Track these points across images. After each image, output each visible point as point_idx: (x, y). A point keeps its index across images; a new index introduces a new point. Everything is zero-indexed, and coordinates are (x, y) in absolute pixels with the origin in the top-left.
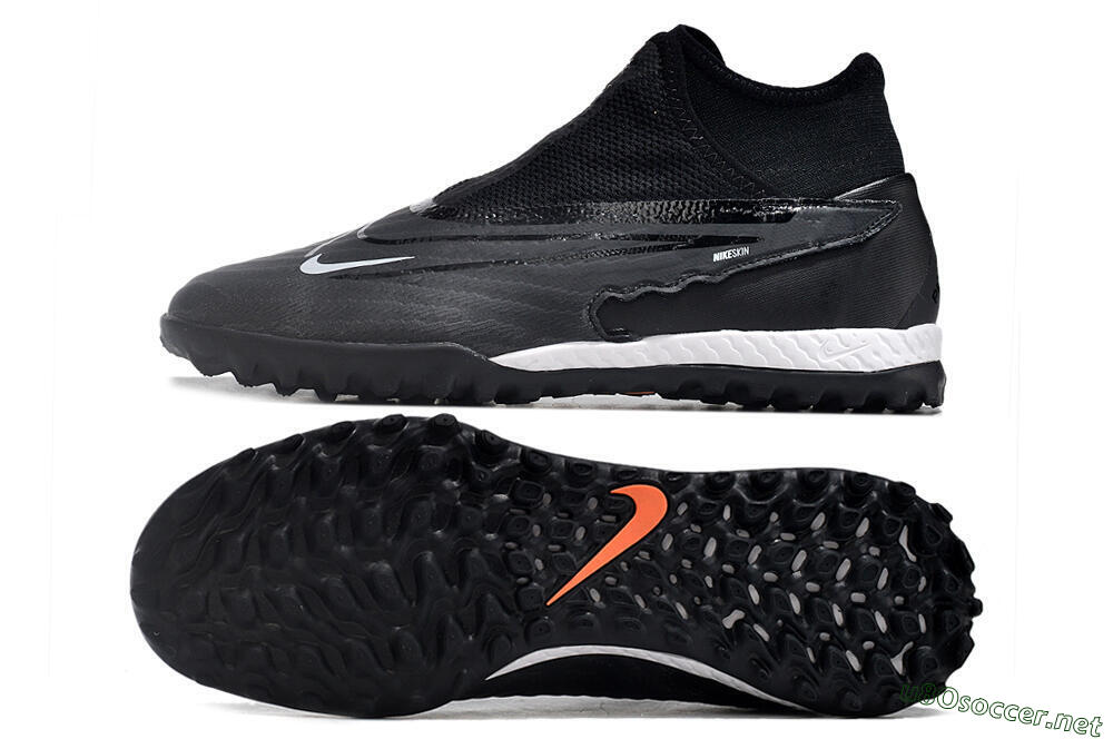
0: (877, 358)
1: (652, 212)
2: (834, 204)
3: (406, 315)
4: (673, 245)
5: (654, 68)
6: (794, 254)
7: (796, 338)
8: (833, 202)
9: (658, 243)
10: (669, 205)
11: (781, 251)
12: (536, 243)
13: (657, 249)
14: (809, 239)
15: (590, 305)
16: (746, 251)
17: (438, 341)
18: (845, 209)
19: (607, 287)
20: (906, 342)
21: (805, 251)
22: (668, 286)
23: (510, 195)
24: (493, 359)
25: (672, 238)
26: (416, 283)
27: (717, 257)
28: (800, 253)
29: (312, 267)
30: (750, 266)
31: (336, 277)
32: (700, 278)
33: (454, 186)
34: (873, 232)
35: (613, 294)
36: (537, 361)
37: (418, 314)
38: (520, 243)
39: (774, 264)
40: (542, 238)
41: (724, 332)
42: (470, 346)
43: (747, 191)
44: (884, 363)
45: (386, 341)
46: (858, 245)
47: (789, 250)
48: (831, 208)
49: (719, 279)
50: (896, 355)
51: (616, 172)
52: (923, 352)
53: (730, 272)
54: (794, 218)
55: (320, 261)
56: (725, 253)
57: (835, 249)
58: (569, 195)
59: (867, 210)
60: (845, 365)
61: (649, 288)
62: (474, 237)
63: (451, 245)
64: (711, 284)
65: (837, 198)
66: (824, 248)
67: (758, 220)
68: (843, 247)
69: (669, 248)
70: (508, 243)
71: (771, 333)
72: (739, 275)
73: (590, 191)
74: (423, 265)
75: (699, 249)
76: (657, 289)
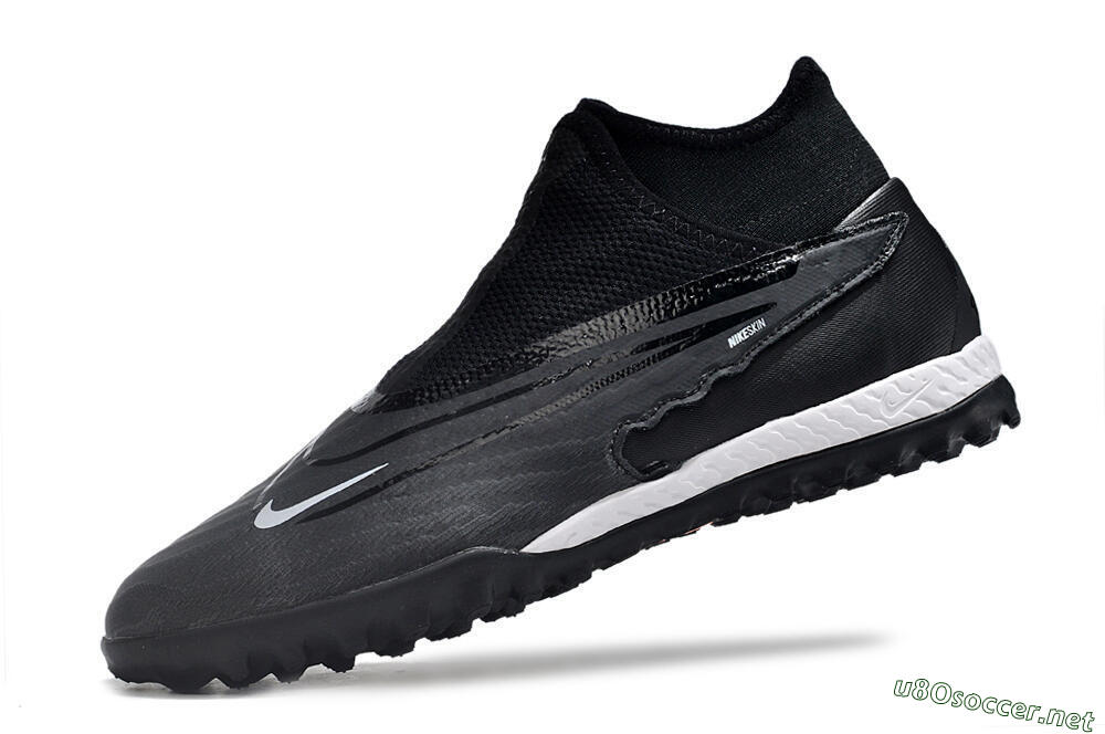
0: (944, 393)
1: (640, 314)
2: (836, 237)
3: (408, 535)
4: (679, 345)
5: (580, 156)
6: (816, 308)
7: (850, 402)
8: (834, 235)
9: (661, 349)
10: (657, 300)
11: (800, 311)
12: (523, 397)
13: (663, 356)
14: (826, 286)
15: (612, 447)
16: (761, 323)
17: (455, 552)
18: (849, 239)
19: (624, 421)
20: (966, 364)
21: (826, 301)
22: (692, 394)
23: (469, 353)
24: (525, 550)
25: (675, 337)
26: (403, 494)
27: (732, 342)
28: (820, 305)
29: (268, 519)
30: (771, 339)
31: (302, 521)
32: (724, 372)
33: (395, 368)
34: (889, 253)
35: (633, 425)
36: (574, 534)
37: (421, 528)
38: (504, 404)
39: (798, 328)
40: (528, 389)
41: (769, 425)
42: (495, 543)
43: (737, 255)
44: (954, 396)
45: (397, 573)
46: (878, 275)
47: (807, 306)
48: (833, 244)
49: (743, 366)
50: (963, 383)
51: (581, 282)
52: (987, 369)
53: (753, 354)
54: (800, 269)
55: (274, 508)
56: (739, 334)
57: (856, 287)
58: (538, 328)
59: (873, 232)
60: (913, 412)
61: (671, 404)
62: (447, 417)
63: (424, 434)
64: (737, 376)
65: (837, 229)
66: (844, 290)
67: (762, 284)
68: (863, 282)
69: (675, 350)
70: (491, 408)
71: (822, 406)
72: (765, 352)
73: (560, 315)
74: (402, 470)
75: (709, 340)
76: (678, 402)
